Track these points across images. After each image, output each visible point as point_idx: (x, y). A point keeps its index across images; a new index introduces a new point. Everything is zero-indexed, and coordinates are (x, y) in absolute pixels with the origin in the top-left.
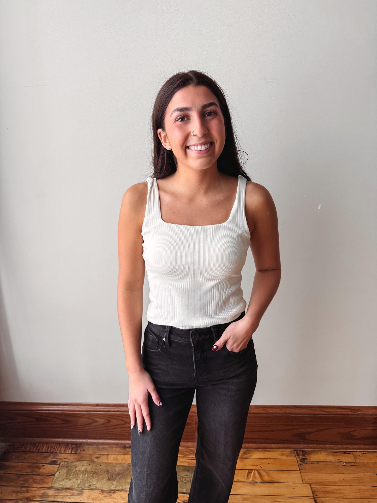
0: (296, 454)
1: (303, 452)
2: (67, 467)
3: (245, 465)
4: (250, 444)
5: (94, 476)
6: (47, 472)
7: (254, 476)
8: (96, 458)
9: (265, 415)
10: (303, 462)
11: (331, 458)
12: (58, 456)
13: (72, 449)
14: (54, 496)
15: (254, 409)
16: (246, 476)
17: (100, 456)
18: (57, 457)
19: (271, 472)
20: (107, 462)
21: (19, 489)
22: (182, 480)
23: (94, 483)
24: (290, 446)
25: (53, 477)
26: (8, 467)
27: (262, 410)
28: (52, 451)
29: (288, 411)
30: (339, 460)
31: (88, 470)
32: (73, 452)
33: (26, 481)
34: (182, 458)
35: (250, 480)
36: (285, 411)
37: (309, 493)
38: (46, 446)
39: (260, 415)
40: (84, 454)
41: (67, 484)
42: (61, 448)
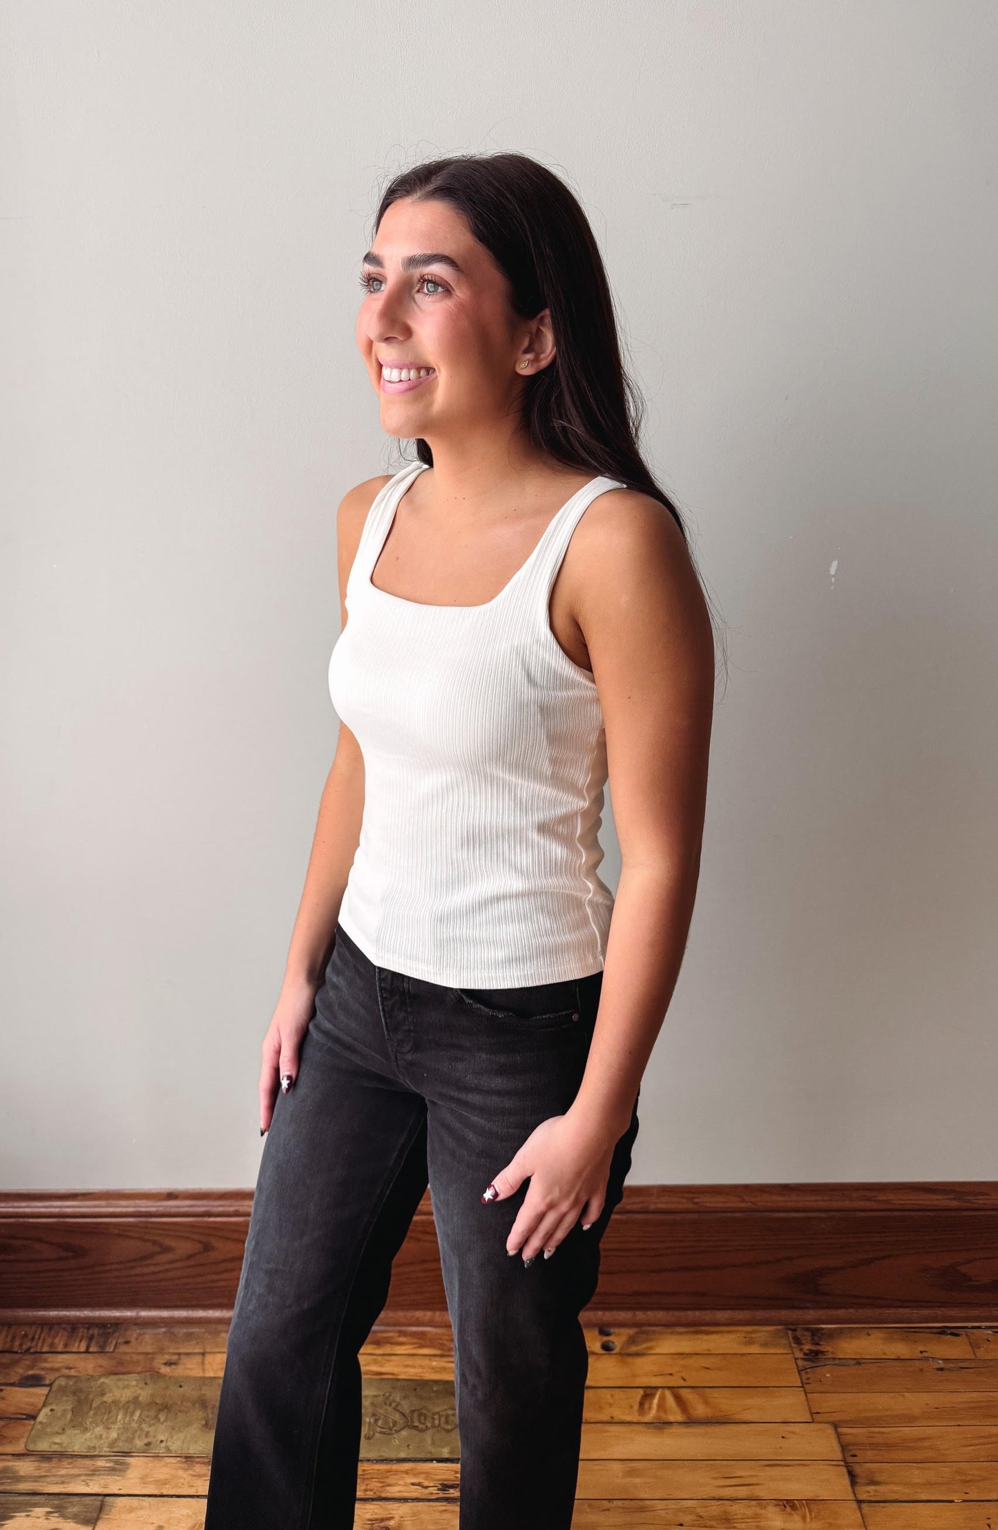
0: (791, 1340)
1: (814, 1332)
2: (74, 1394)
3: (634, 1376)
4: (649, 1313)
5: (162, 1417)
6: (12, 1409)
7: (661, 1406)
8: (165, 1364)
9: (695, 1216)
10: (813, 1362)
11: (900, 1349)
12: (46, 1361)
13: (91, 1338)
14: (37, 1479)
16: (636, 1407)
17: (179, 1359)
18: (44, 1365)
19: (715, 1393)
20: (201, 1375)
22: (437, 1422)
23: (163, 1438)
24: (773, 1314)
25: (32, 1422)
27: (684, 1200)
28: (24, 1347)
29: (762, 1201)
30: (926, 1354)
31: (140, 1399)
32: (91, 1350)
34: (437, 1359)
35: (651, 1415)
36: (754, 1203)
37: (833, 1448)
38: (7, 1336)
39: (678, 1217)
40: (127, 1353)
41: (77, 1441)
42: (55, 1337)
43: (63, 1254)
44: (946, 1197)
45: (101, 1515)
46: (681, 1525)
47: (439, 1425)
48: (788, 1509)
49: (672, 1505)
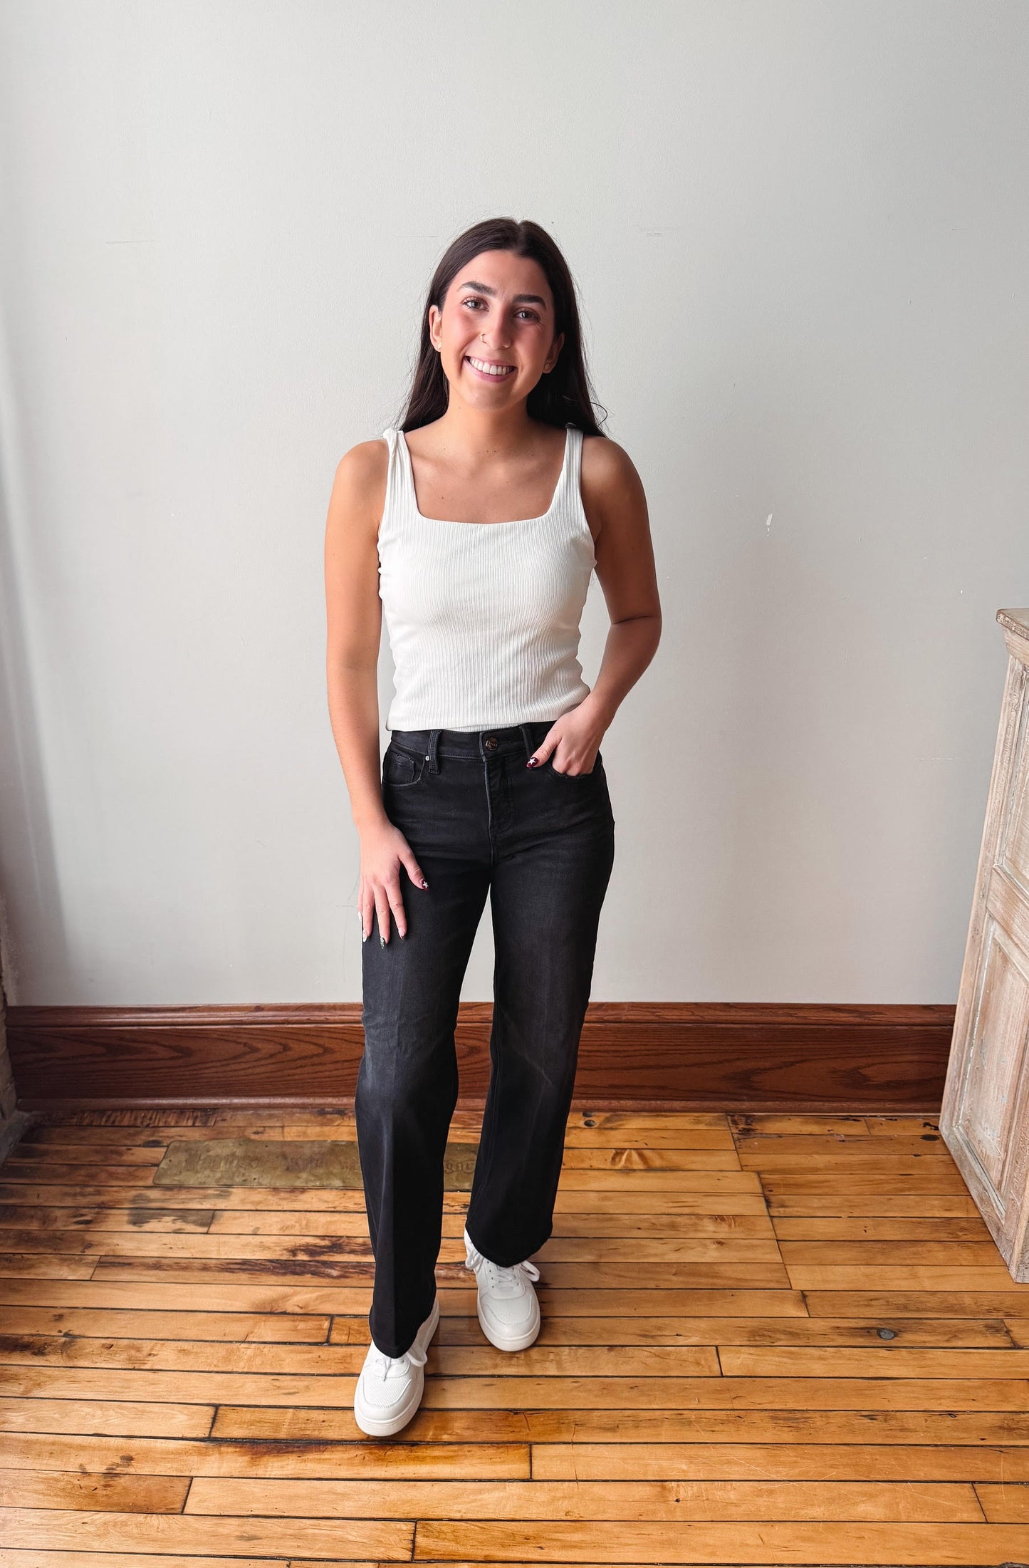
0: (730, 1122)
1: (748, 1117)
2: (186, 1151)
3: (608, 1141)
4: (622, 1102)
5: (254, 1164)
6: (140, 1160)
7: (628, 1160)
8: (254, 1133)
9: (657, 1025)
10: (746, 1135)
11: (814, 1129)
12: (163, 1132)
13: (196, 1118)
14: (163, 1201)
15: (629, 1010)
16: (610, 1160)
17: (264, 1130)
18: (161, 1134)
19: (670, 1153)
20: (281, 1139)
21: (78, 1190)
22: (460, 1169)
23: (254, 1177)
24: (717, 1104)
25: (156, 1168)
26: (45, 1153)
27: (648, 1014)
28: (145, 1124)
29: (708, 1015)
30: (832, 1132)
31: (237, 1154)
32: (197, 1125)
33: (92, 1176)
34: (461, 1130)
35: (621, 1165)
36: (702, 1017)
37: (755, 1185)
38: (131, 1117)
39: (643, 1026)
40: (225, 1127)
41: (192, 1180)
42: (167, 1118)
43: (175, 1054)
44: (850, 1015)
45: (214, 1221)
46: (639, 1229)
47: (462, 1170)
48: (719, 1220)
49: (633, 1217)
